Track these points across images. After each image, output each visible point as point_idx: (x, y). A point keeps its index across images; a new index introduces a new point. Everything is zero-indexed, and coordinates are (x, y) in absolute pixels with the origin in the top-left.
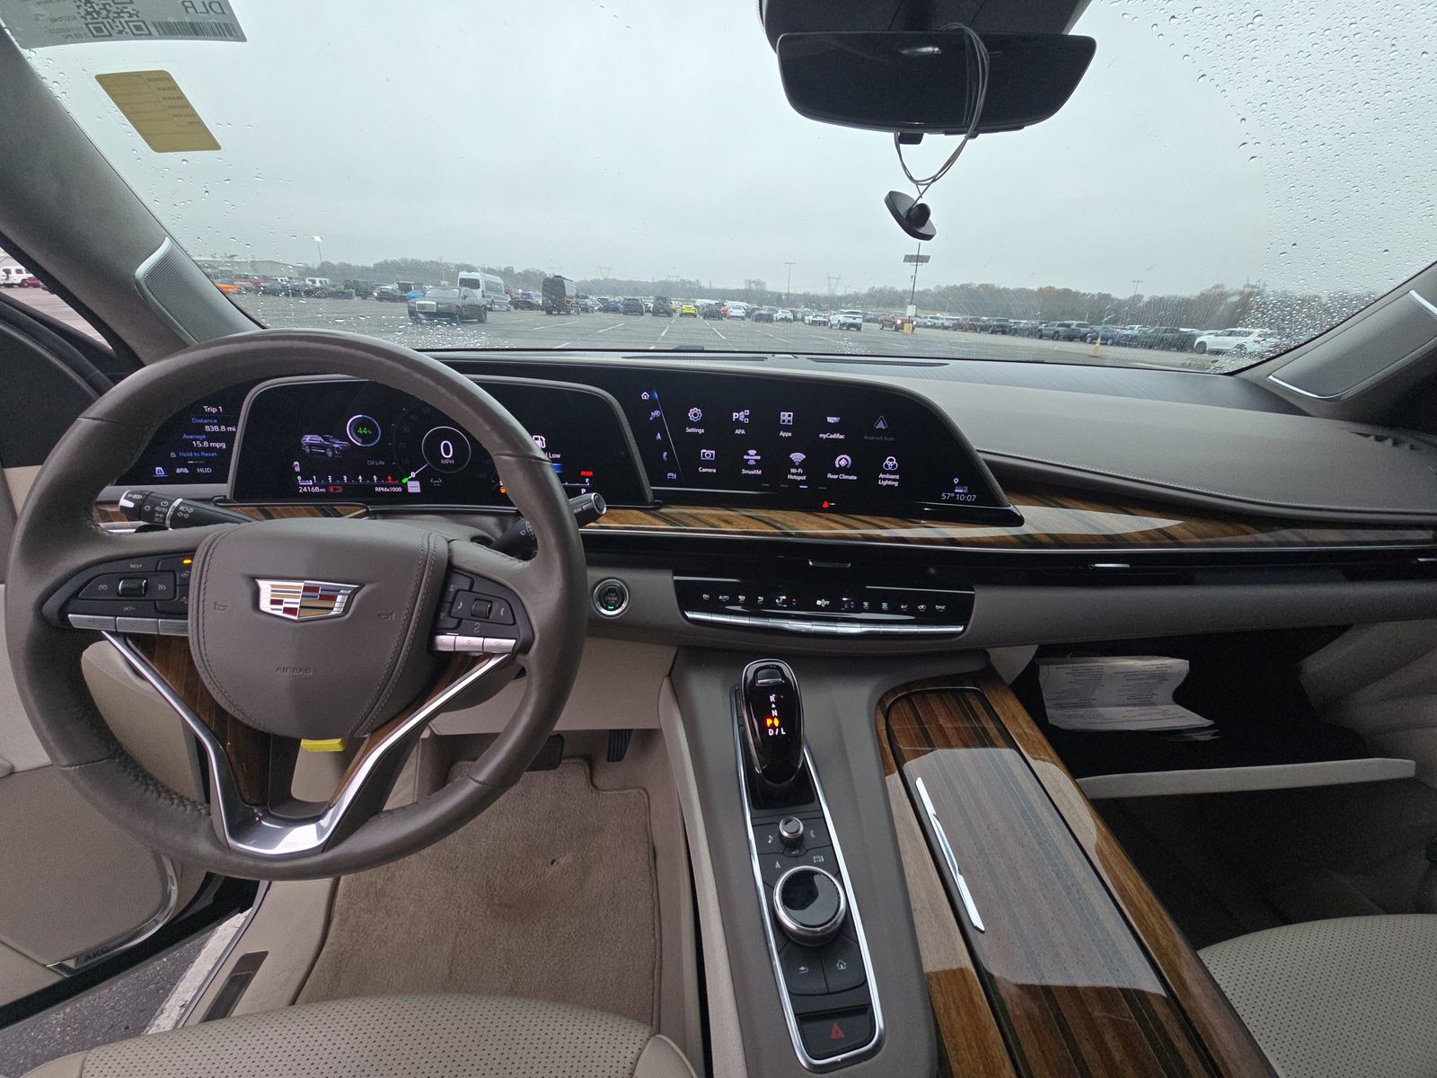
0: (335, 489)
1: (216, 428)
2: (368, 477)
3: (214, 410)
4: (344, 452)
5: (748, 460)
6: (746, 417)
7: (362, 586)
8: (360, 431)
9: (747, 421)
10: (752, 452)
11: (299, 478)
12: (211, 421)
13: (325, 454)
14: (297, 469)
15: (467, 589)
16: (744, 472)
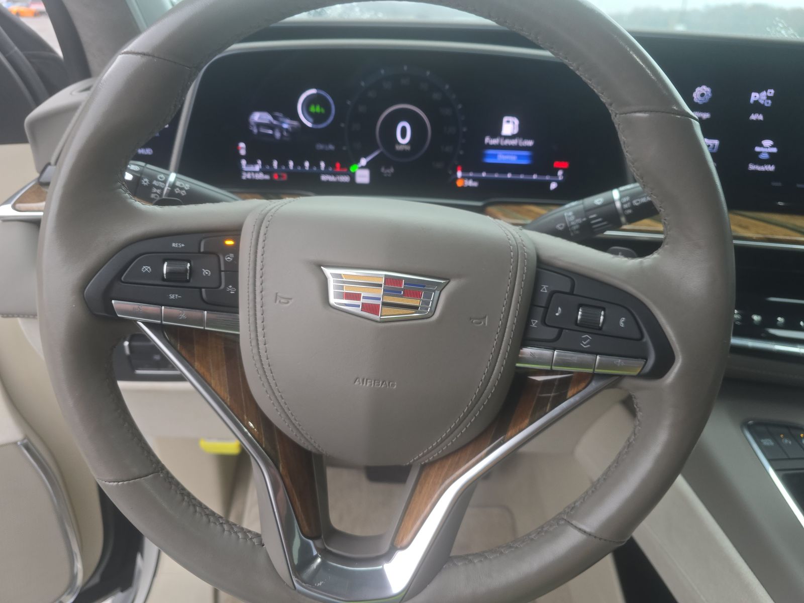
0: (280, 176)
2: (315, 163)
4: (293, 133)
5: (760, 153)
6: (768, 98)
7: (448, 280)
8: (313, 109)
9: (769, 103)
10: (767, 143)
11: (244, 162)
13: (272, 135)
14: (243, 152)
15: (568, 290)
16: (752, 167)
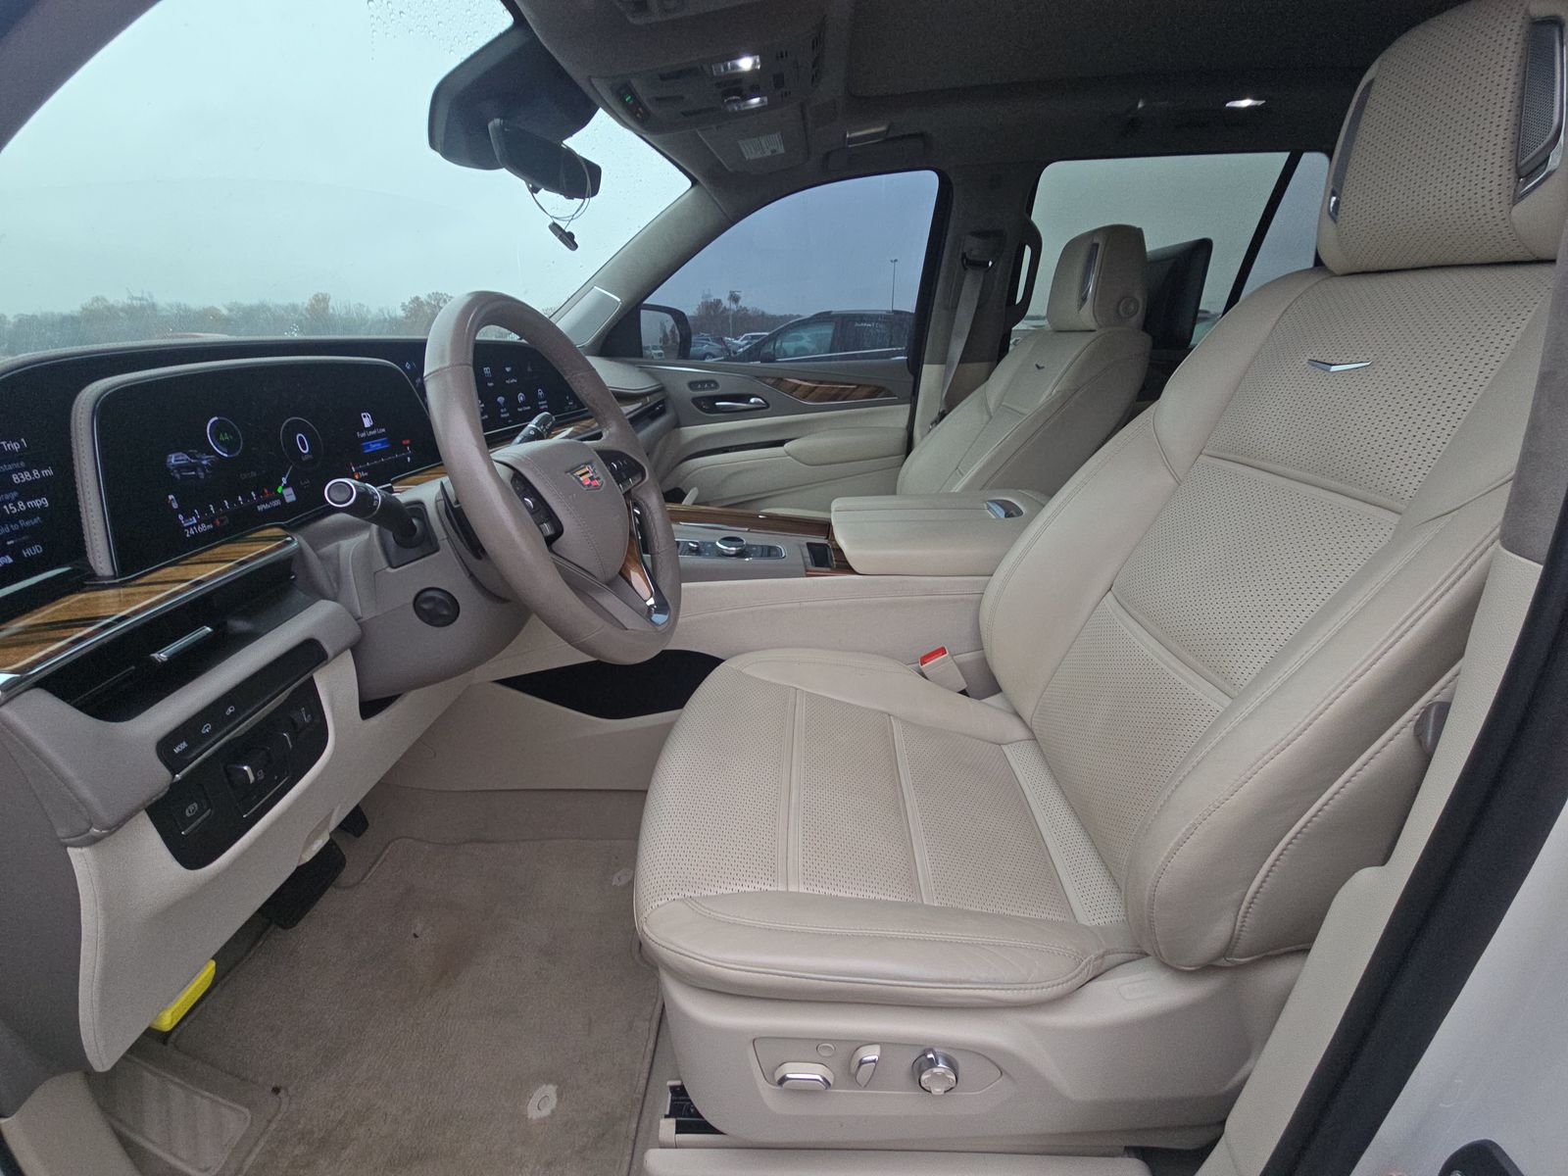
0: (221, 521)
1: (26, 476)
2: (246, 495)
3: (16, 446)
4: (214, 469)
8: (222, 438)
11: (181, 517)
12: (17, 465)
13: (197, 477)
14: (175, 505)
